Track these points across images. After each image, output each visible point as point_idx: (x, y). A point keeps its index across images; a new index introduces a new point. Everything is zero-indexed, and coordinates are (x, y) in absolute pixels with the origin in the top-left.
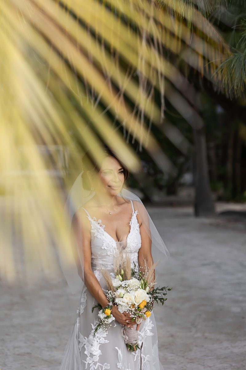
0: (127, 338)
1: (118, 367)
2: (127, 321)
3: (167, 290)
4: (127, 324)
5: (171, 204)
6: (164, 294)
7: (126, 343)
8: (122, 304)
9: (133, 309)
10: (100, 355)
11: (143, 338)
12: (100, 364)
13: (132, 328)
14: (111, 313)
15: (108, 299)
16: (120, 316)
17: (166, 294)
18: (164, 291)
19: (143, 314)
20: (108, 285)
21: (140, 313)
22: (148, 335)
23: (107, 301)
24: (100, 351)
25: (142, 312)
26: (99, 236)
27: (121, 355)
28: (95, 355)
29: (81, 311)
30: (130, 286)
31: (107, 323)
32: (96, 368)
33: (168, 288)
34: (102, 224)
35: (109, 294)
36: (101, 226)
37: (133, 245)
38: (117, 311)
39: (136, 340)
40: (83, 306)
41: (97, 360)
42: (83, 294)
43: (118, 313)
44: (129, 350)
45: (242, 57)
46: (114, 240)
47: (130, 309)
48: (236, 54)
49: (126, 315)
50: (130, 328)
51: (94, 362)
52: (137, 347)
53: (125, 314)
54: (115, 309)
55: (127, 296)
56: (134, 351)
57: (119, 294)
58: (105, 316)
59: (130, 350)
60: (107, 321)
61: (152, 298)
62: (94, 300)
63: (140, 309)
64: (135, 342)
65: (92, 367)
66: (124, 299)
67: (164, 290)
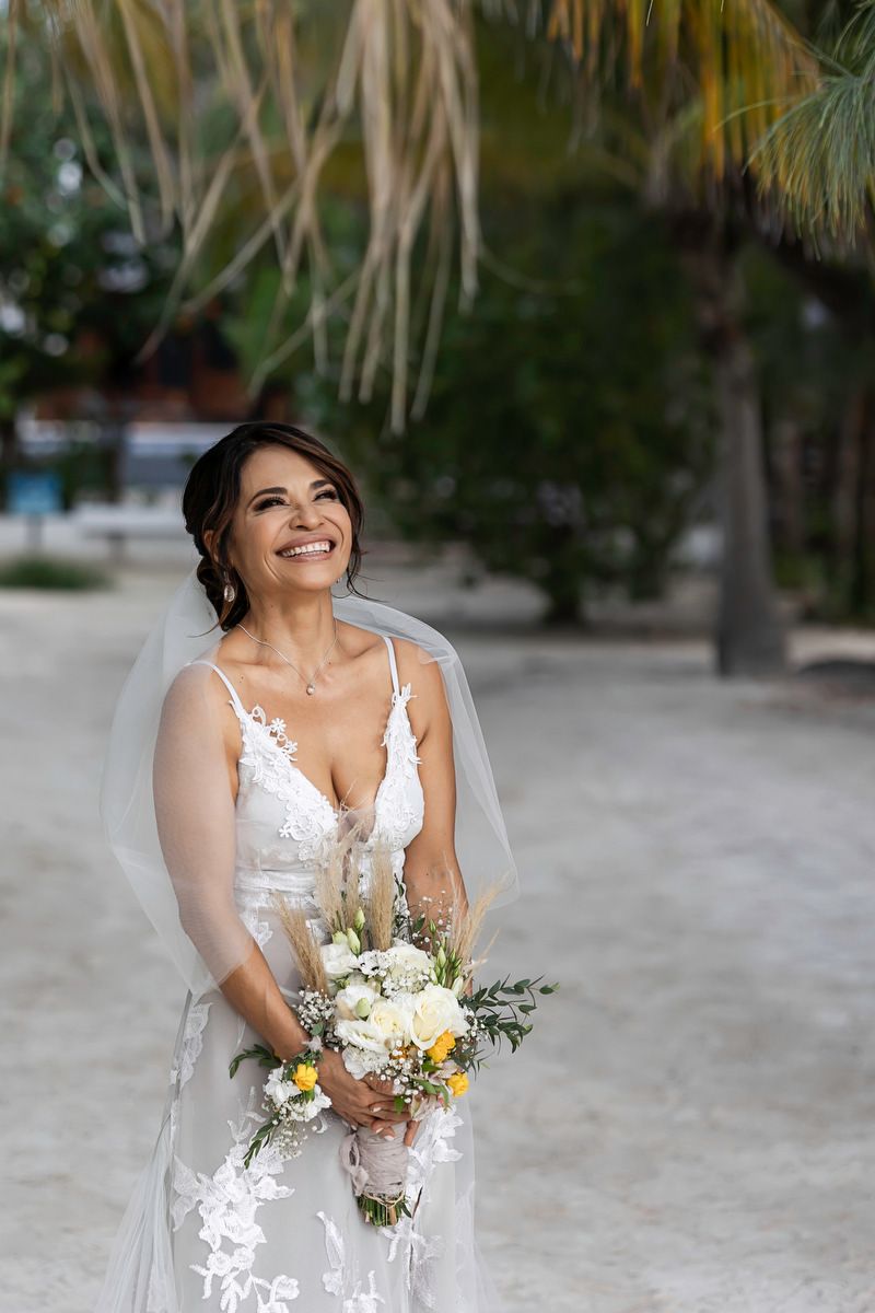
0: (365, 1175)
1: (328, 1289)
2: (376, 1109)
3: (537, 993)
4: (371, 1121)
5: (642, 633)
6: (525, 1009)
7: (358, 1194)
8: (365, 1046)
9: (408, 1066)
10: (259, 1245)
11: (422, 1172)
12: (260, 1281)
13: (389, 1138)
14: (317, 1083)
15: (306, 1023)
16: (349, 1091)
17: (534, 1008)
18: (526, 998)
19: (444, 1083)
20: (303, 971)
21: (432, 1081)
22: (440, 1161)
23: (299, 1034)
24: (258, 1229)
25: (437, 1078)
26: (271, 786)
27: (339, 1243)
28: (240, 1246)
29: (184, 1072)
30: (395, 974)
31: (301, 1119)
32: (244, 1296)
33: (540, 985)
34: (286, 737)
35: (306, 1007)
36: (280, 744)
37: (398, 823)
38: (341, 1071)
39: (399, 1184)
40: (190, 1055)
41: (249, 1265)
42: (192, 1008)
43: (343, 1077)
44: (367, 1220)
45: (858, 89)
46: (328, 803)
47: (393, 1063)
48: (834, 80)
49: (374, 1087)
50: (382, 1135)
51: (235, 1273)
52: (400, 1207)
53: (371, 1082)
54: (333, 1065)
55: (383, 1014)
56: (389, 1223)
57: (351, 1004)
58: (294, 1091)
59: (371, 1218)
60: (301, 1110)
61: (476, 1022)
62: (242, 1027)
63: (432, 1062)
64: (395, 1191)
65: (233, 1293)
66: (371, 1026)
67: (525, 990)
